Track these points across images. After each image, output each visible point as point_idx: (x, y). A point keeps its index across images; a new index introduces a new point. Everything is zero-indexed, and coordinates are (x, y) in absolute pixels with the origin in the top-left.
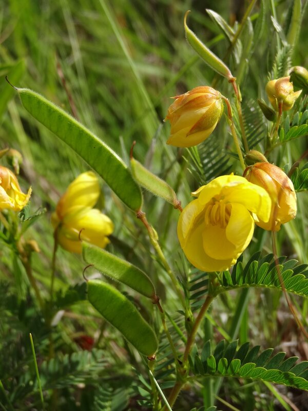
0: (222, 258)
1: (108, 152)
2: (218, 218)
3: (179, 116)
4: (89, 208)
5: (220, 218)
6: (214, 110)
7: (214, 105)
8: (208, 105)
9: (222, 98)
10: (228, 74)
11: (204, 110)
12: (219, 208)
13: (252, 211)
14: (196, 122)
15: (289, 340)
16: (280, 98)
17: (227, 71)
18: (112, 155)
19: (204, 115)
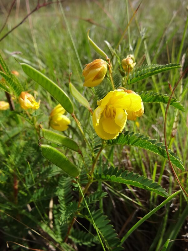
1: (59, 89)
2: (110, 114)
3: (88, 73)
5: (111, 115)
7: (104, 67)
8: (101, 67)
9: (107, 64)
10: (106, 57)
11: (99, 69)
12: (110, 110)
16: (129, 65)
18: (60, 90)
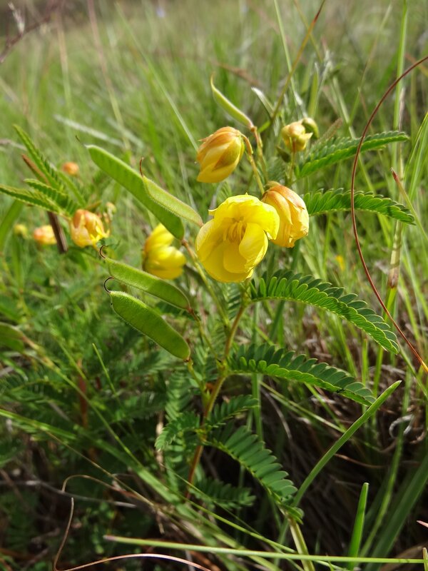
0: (237, 271)
2: (235, 235)
3: (205, 155)
4: (166, 246)
6: (234, 147)
7: (234, 141)
8: (229, 142)
9: (242, 136)
10: (249, 124)
11: (225, 147)
12: (237, 227)
13: (266, 231)
14: (219, 157)
15: (311, 338)
16: (294, 137)
17: (248, 122)
19: (226, 150)
